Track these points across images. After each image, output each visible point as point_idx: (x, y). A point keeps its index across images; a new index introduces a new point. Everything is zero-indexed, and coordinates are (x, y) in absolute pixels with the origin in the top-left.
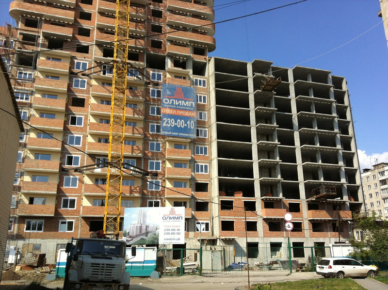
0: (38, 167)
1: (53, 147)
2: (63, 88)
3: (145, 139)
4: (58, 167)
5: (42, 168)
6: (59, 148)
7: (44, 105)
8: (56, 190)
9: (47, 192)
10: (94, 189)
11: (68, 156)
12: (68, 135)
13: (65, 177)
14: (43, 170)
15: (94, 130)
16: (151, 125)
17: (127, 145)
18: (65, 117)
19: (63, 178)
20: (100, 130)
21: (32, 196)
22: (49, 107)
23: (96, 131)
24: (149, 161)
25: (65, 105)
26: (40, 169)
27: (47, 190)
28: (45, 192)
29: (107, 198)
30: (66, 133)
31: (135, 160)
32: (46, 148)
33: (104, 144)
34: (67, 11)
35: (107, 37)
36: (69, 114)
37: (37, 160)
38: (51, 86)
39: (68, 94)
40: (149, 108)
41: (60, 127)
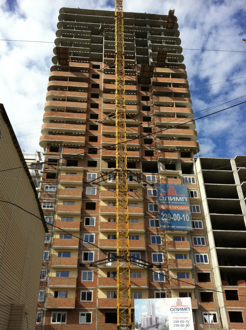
0: (60, 264)
1: (72, 245)
2: (79, 195)
3: (147, 234)
4: (77, 263)
5: (64, 264)
6: (77, 246)
7: (64, 211)
8: (76, 284)
9: (69, 286)
10: (107, 282)
11: (84, 253)
12: (83, 234)
13: (82, 272)
14: (65, 266)
15: (104, 228)
16: (151, 221)
17: (131, 240)
18: (81, 219)
19: (81, 273)
20: (109, 228)
21: (56, 290)
22: (68, 212)
23: (105, 229)
24: (152, 253)
25: (80, 209)
26: (62, 266)
27: (69, 284)
28: (67, 286)
29: (118, 290)
30: (82, 232)
31: (140, 253)
32: (67, 247)
33: (113, 240)
34: (80, 137)
35: (111, 153)
36: (84, 216)
37: (60, 258)
38: (70, 195)
39: (82, 200)
40: (148, 205)
41: (78, 228)
